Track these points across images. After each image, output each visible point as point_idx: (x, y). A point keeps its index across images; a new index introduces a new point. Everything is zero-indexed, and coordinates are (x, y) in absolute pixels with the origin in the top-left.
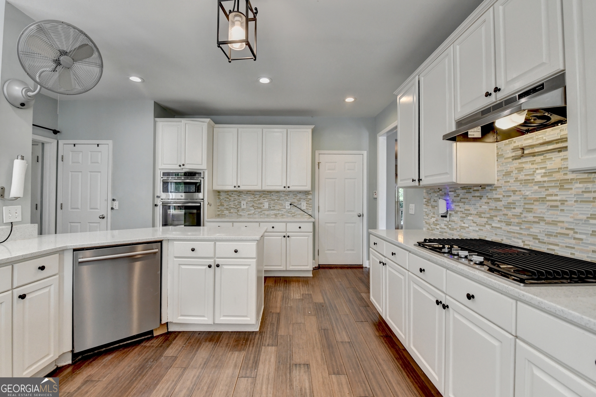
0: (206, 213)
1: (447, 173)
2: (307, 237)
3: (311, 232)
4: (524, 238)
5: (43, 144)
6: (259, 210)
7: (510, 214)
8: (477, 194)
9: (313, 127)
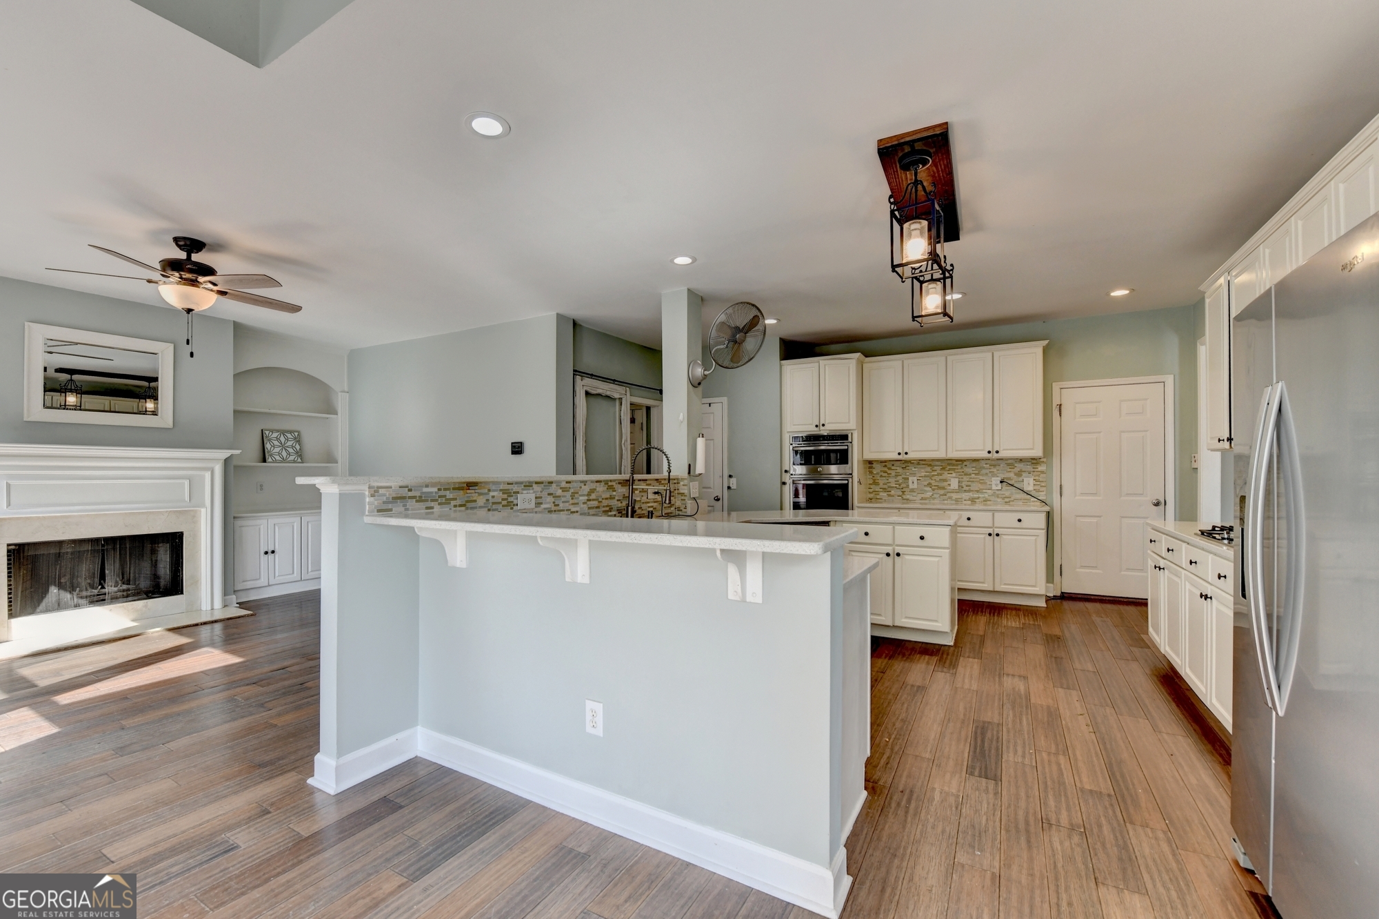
0: (856, 492)
2: (1034, 538)
3: (1043, 529)
5: (648, 409)
6: (942, 492)
9: (1045, 342)
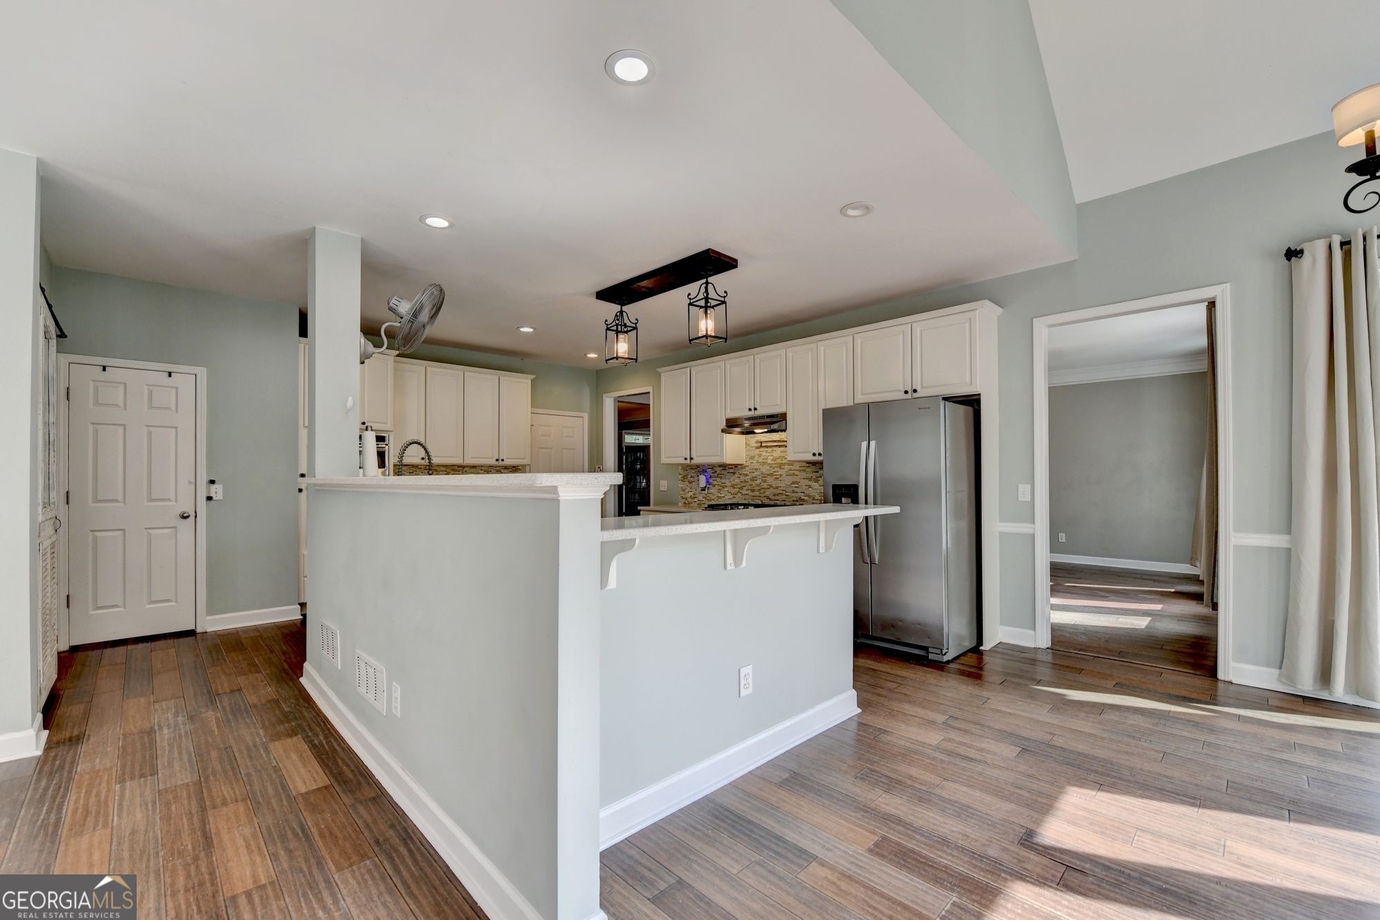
1: (718, 455)
4: (762, 499)
7: (754, 484)
8: (731, 471)
9: (534, 376)
